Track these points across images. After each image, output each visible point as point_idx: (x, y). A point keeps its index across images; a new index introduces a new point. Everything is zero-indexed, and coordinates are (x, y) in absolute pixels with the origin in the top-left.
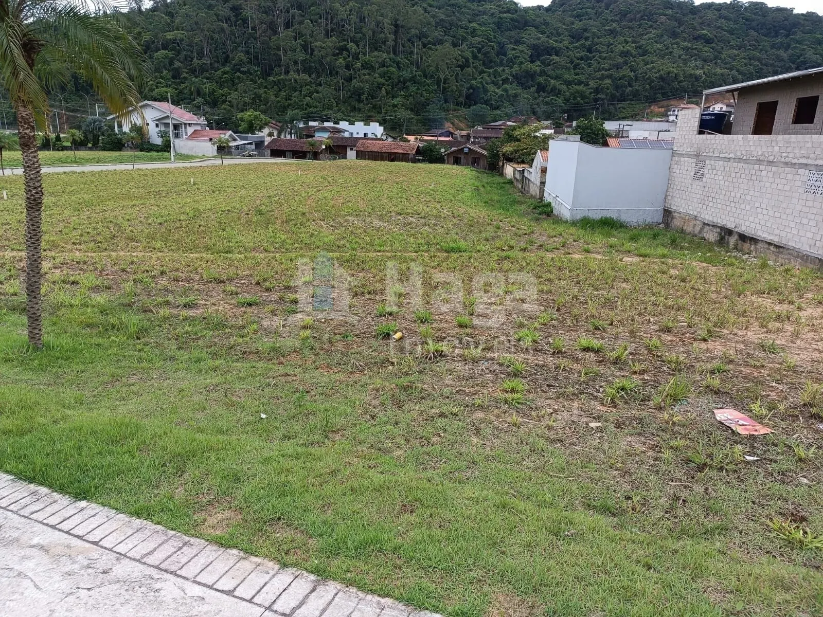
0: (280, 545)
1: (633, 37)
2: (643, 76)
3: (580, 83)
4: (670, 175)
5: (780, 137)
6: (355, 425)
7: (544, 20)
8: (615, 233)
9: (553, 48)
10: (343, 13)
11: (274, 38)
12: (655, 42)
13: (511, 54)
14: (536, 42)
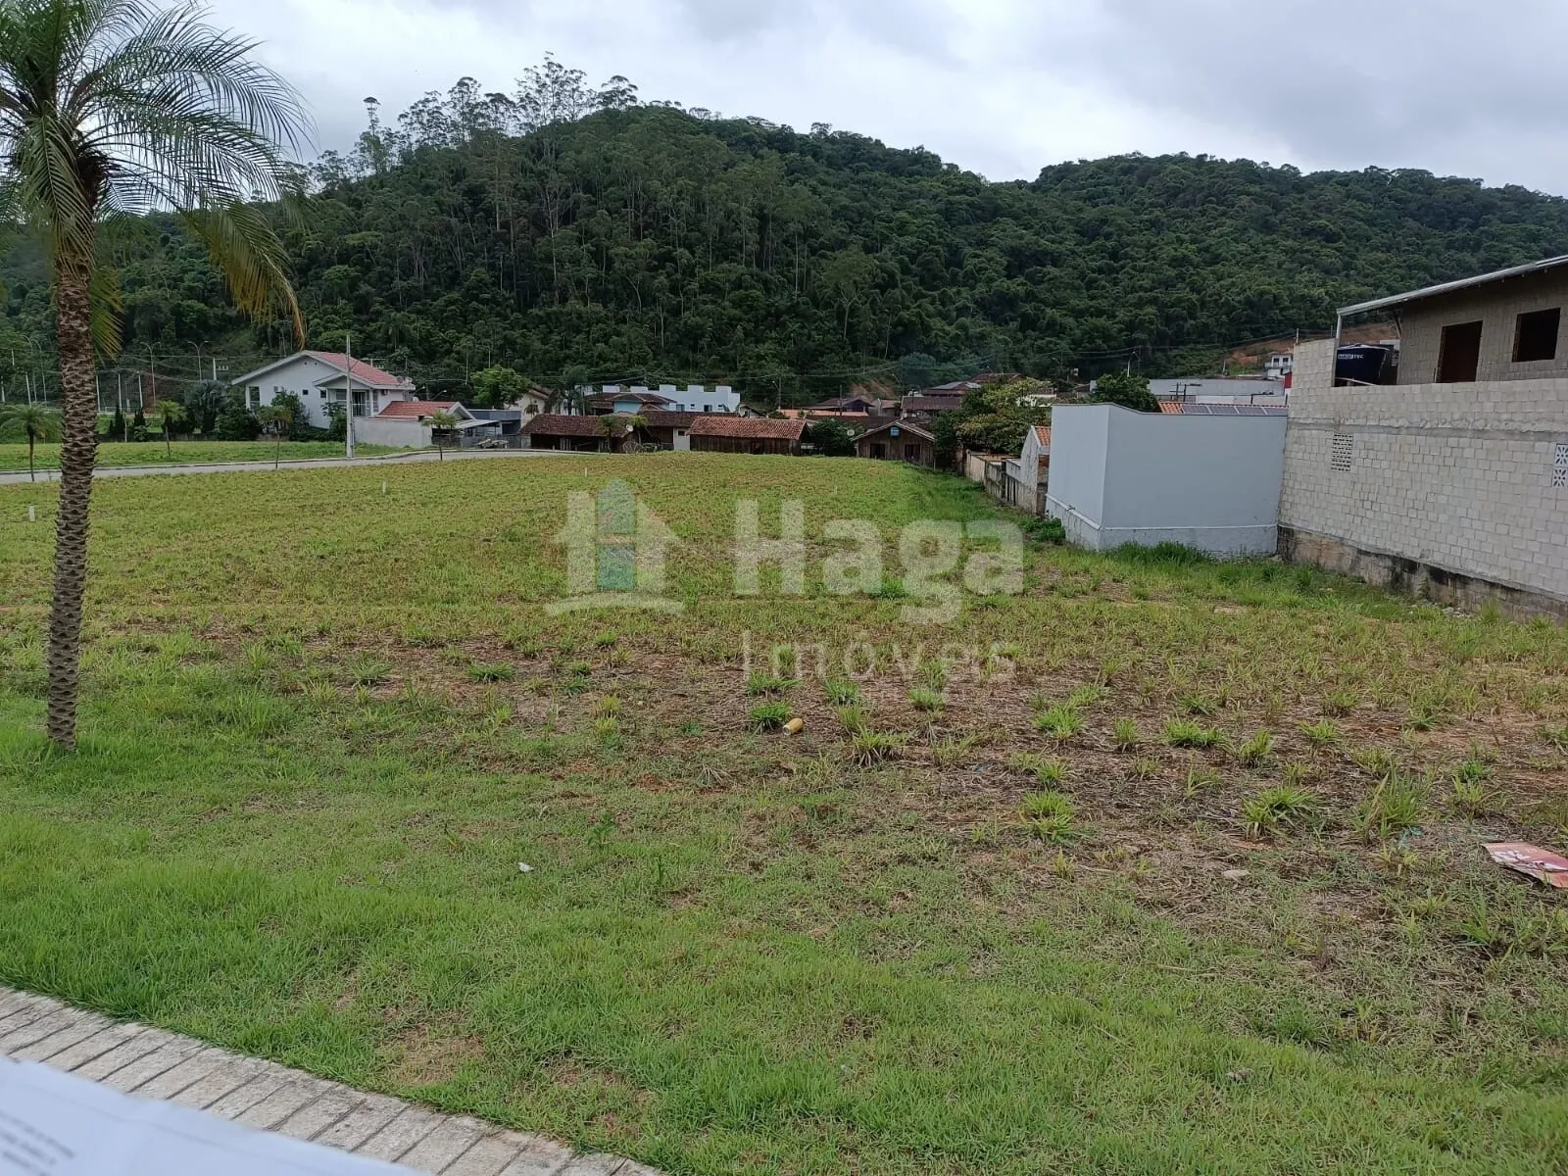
0: (572, 1107)
1: (1192, 232)
2: (1216, 300)
3: (1099, 313)
4: (1285, 464)
5: (1493, 385)
6: (720, 880)
7: (1029, 205)
8: (1190, 570)
9: (1046, 253)
10: (665, 198)
11: (541, 241)
12: (1235, 240)
13: (970, 264)
14: (1015, 243)
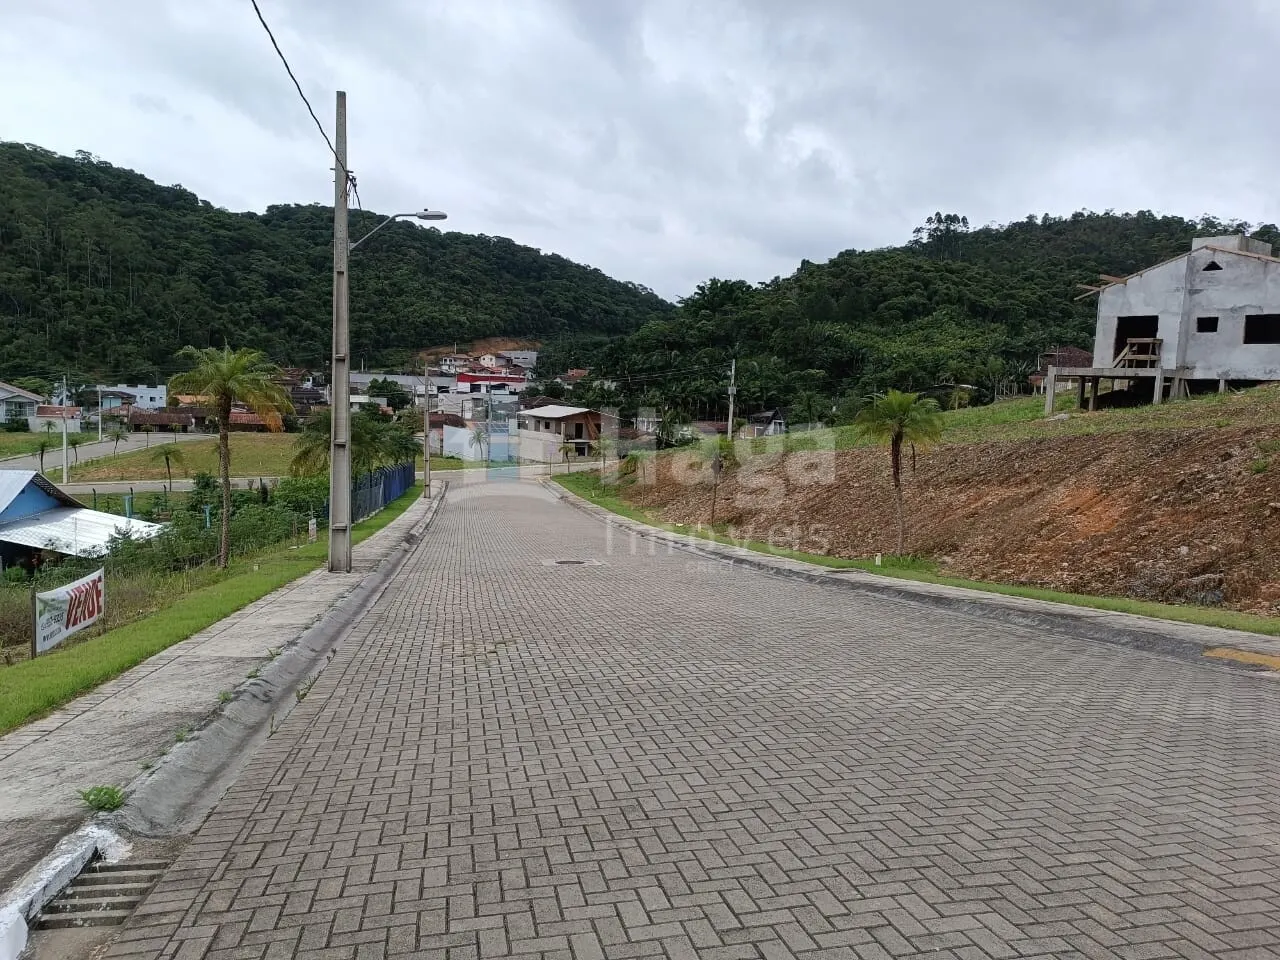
2: (406, 320)
13: (242, 285)
14: (272, 271)
